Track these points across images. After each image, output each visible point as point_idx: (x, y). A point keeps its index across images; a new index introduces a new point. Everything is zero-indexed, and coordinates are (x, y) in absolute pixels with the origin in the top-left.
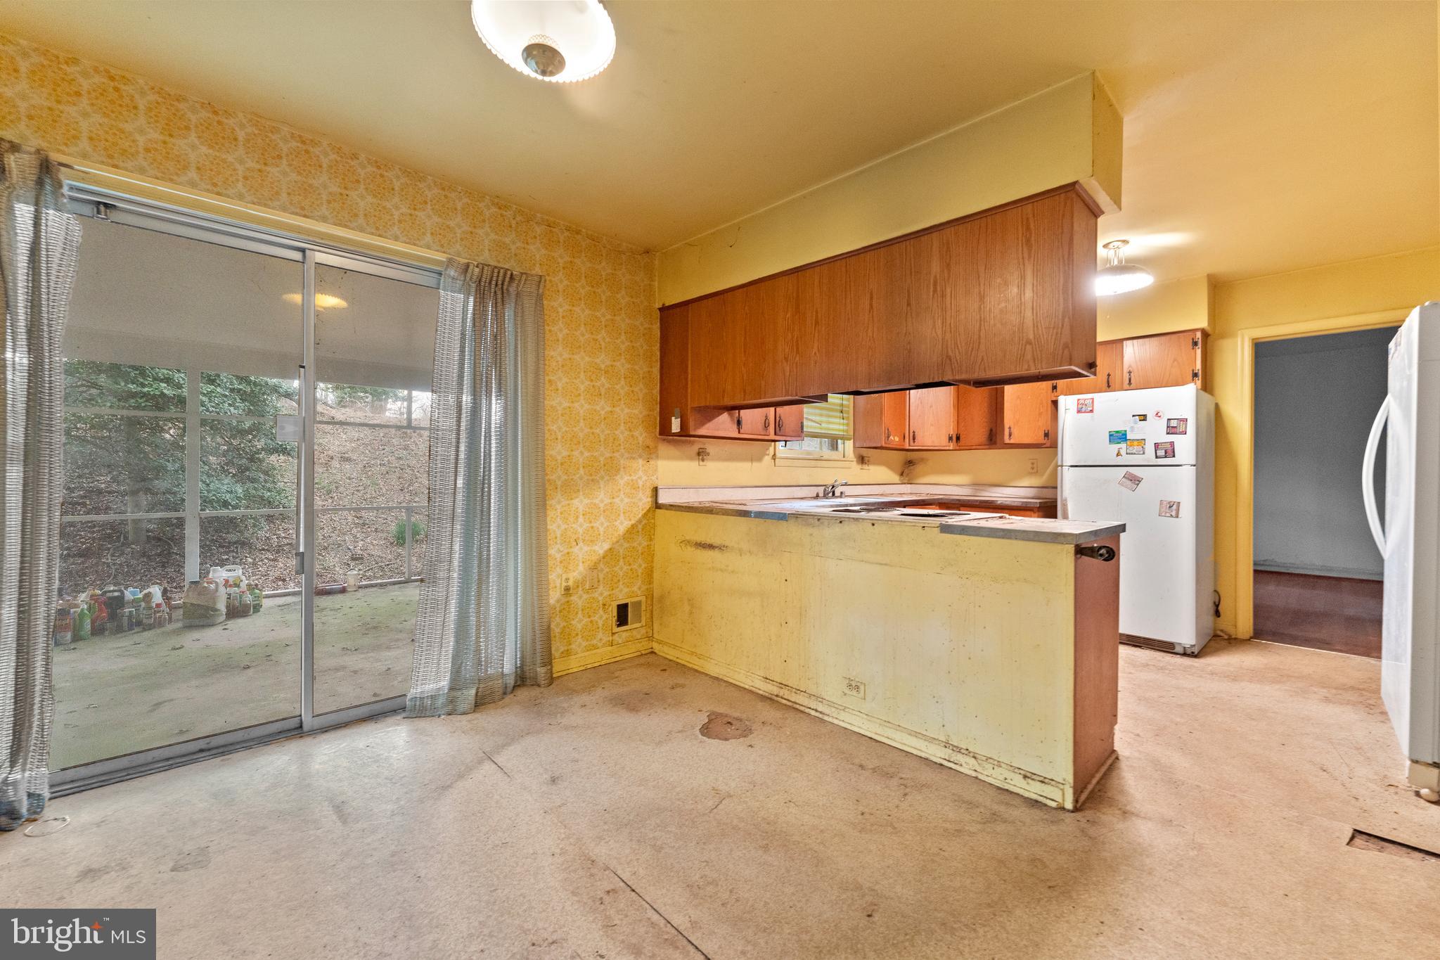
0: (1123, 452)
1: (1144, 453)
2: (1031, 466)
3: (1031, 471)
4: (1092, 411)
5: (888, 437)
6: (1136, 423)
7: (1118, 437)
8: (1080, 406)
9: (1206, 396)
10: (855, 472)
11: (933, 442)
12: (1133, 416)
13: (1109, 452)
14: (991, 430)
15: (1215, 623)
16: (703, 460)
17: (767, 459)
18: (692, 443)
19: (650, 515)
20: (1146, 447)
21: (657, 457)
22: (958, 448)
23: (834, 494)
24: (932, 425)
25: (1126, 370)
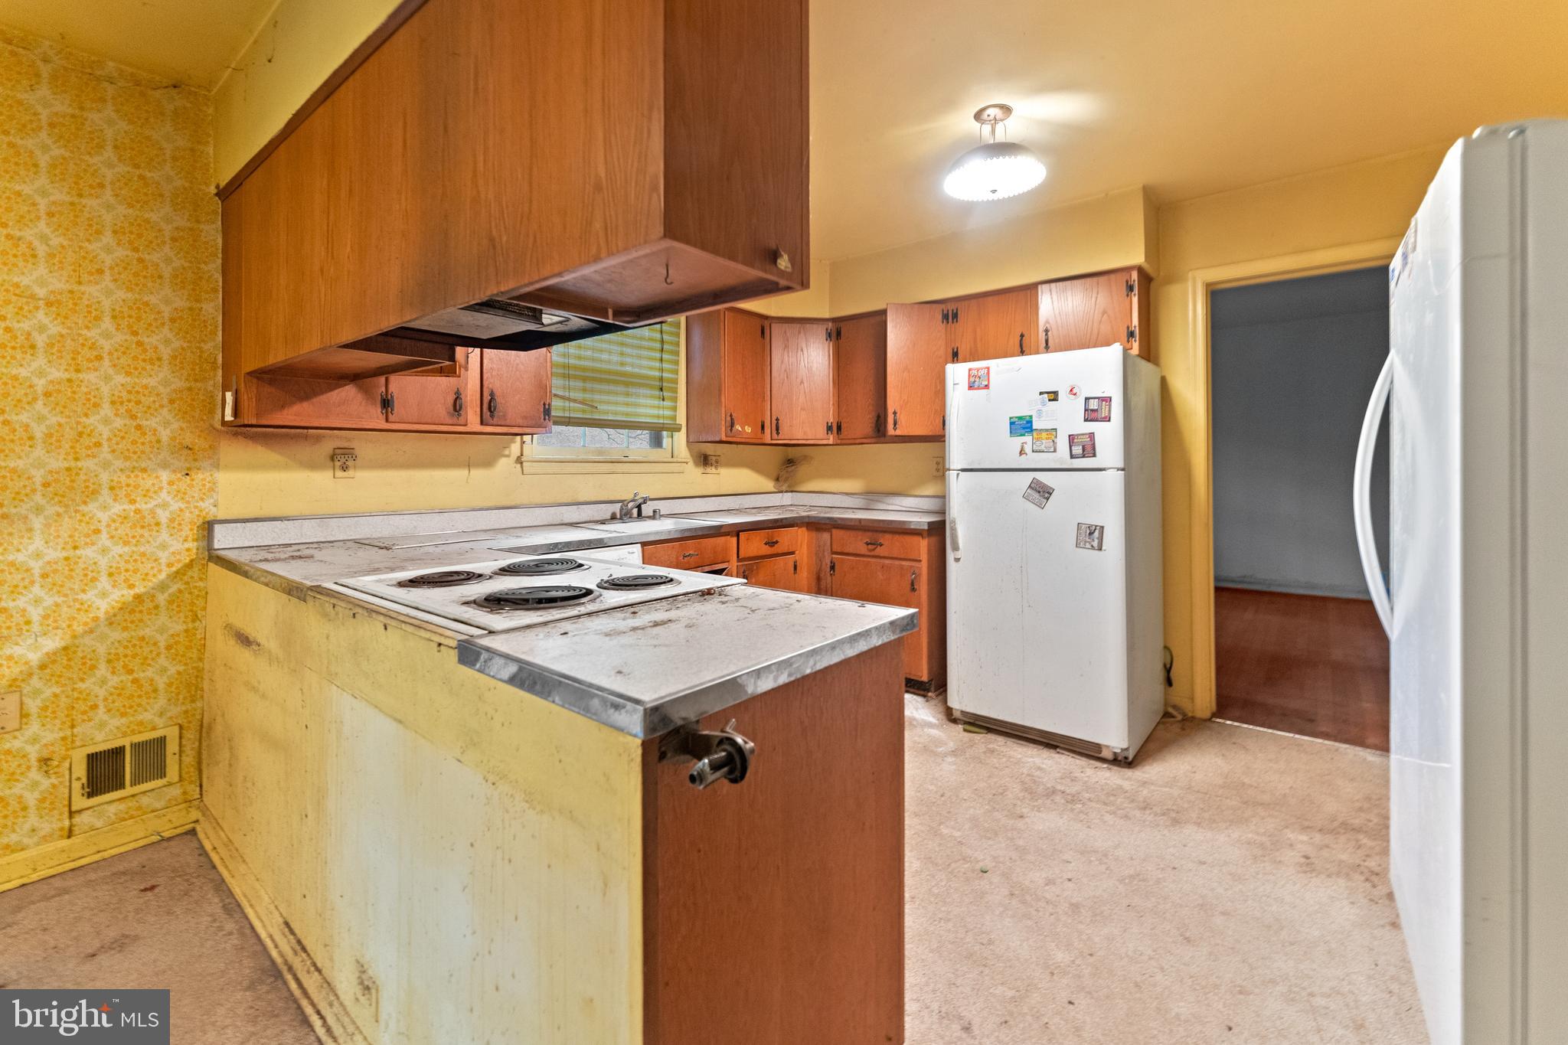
0: (1028, 449)
1: (1055, 451)
2: (935, 466)
3: (935, 473)
4: (987, 387)
5: (732, 425)
6: (1044, 405)
7: (1022, 426)
8: (972, 379)
9: (1145, 366)
10: (695, 478)
11: (805, 433)
12: (1041, 393)
13: (1010, 449)
14: (879, 417)
15: (1166, 694)
16: (344, 468)
17: (505, 465)
18: (318, 439)
19: (195, 572)
20: (1058, 441)
21: (217, 466)
22: (839, 442)
23: (640, 514)
24: (803, 409)
25: (1041, 328)
